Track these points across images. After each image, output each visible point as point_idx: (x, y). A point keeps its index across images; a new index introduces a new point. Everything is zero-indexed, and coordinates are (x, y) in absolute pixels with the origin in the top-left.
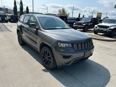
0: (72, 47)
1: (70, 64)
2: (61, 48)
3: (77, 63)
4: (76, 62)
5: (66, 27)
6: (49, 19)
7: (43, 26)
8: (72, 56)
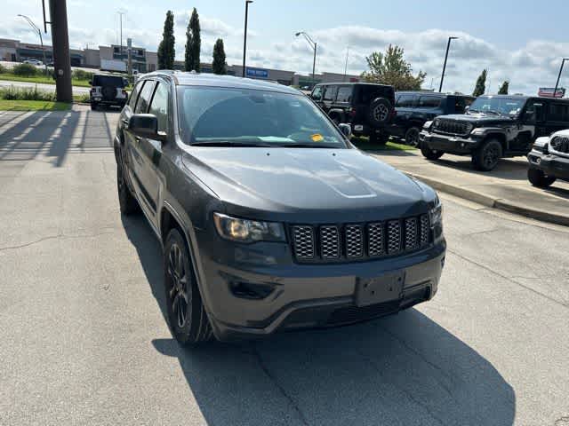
0: (284, 239)
1: (269, 330)
2: (238, 243)
5: (317, 139)
6: (239, 94)
7: (191, 128)
8: (278, 289)
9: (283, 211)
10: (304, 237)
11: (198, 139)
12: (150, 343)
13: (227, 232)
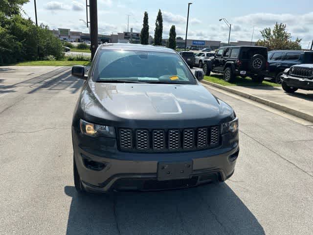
0: (115, 137)
5: (173, 78)
8: (108, 165)
9: (117, 120)
12: (63, 188)
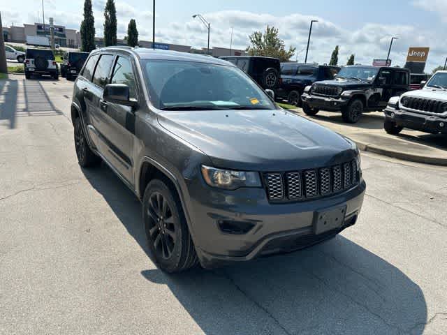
0: (260, 185)
1: (249, 257)
2: (223, 189)
3: (281, 253)
4: (278, 250)
5: (255, 102)
6: (190, 66)
7: (159, 95)
8: (258, 224)
10: (275, 182)
11: (165, 104)
12: (140, 274)
13: (214, 180)
